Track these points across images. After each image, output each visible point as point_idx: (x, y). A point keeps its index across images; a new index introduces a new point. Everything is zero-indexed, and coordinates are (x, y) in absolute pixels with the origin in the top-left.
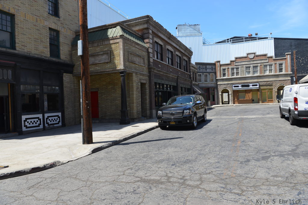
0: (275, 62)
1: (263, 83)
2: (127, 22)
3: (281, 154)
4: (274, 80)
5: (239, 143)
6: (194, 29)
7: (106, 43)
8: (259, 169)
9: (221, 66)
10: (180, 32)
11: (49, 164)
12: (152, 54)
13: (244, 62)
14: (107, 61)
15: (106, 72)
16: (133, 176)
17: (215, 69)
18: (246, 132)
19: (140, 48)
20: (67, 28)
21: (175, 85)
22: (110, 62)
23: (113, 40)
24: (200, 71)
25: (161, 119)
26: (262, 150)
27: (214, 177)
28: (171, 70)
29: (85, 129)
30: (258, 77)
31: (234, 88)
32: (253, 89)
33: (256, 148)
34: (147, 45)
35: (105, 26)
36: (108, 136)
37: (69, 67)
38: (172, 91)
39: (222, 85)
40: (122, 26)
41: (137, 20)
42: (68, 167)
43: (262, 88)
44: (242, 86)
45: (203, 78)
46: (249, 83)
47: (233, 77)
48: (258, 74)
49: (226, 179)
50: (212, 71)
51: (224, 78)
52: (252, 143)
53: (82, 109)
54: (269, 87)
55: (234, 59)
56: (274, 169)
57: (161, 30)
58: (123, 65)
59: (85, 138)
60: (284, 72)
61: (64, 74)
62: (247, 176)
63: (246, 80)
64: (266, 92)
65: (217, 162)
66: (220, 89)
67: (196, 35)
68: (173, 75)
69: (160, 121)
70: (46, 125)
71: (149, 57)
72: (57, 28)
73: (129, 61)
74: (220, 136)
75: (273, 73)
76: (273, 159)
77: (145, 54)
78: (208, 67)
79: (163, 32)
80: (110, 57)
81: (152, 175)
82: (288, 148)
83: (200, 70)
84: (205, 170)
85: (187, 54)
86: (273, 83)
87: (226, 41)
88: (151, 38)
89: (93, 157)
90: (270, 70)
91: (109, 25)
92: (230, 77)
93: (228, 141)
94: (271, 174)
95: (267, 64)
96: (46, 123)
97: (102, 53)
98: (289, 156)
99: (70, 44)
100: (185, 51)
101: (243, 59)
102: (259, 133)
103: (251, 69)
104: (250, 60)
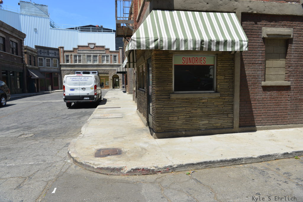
0: (111, 54)
1: (101, 71)
4: (110, 69)
6: (40, 9)
9: (65, 52)
10: (23, 10)
13: (86, 51)
24: (41, 55)
30: (98, 66)
31: (76, 74)
39: (65, 71)
43: (101, 75)
45: (45, 62)
47: (76, 64)
50: (55, 56)
54: (106, 75)
55: (76, 47)
63: (87, 67)
64: (104, 79)
66: (64, 74)
67: (42, 16)
75: (109, 63)
85: (16, 36)
86: (109, 72)
90: (107, 61)
92: (73, 64)
95: (105, 54)
103: (92, 58)
104: (91, 50)
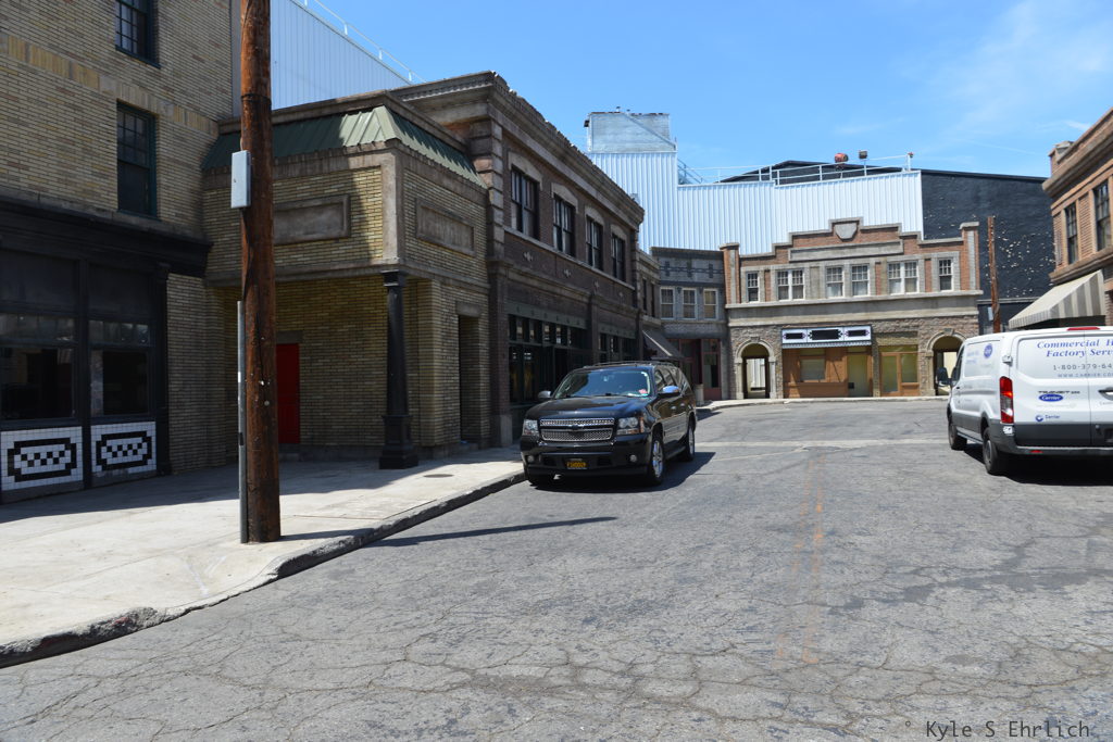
0: (927, 255)
1: (886, 325)
2: (412, 95)
3: (967, 580)
4: (922, 315)
5: (818, 540)
6: (649, 130)
7: (334, 165)
8: (899, 633)
9: (743, 263)
10: (598, 139)
11: (109, 621)
12: (501, 213)
13: (821, 252)
14: (335, 233)
15: (330, 275)
16: (443, 664)
17: (722, 272)
18: (838, 500)
19: (459, 190)
20: (189, 105)
21: (582, 325)
22: (348, 236)
23: (361, 158)
24: (670, 279)
25: (535, 450)
26: (902, 564)
27: (742, 667)
28: (567, 272)
29: (252, 487)
30: (870, 305)
31: (785, 341)
32: (852, 344)
33: (879, 557)
34: (484, 181)
35: (331, 103)
36: (337, 512)
37: (190, 253)
38: (568, 347)
39: (744, 331)
40: (394, 107)
41: (449, 88)
42: (186, 632)
43: (881, 342)
44: (815, 335)
45: (678, 301)
46: (838, 324)
47: (783, 302)
48: (869, 295)
49: (787, 671)
50: (711, 281)
51: (753, 304)
52: (861, 538)
53: (240, 409)
54: (904, 341)
55: (785, 240)
56: (952, 632)
57: (535, 129)
58: (396, 249)
59: (251, 520)
60: (954, 290)
61: (172, 277)
62: (859, 659)
63: (826, 313)
64: (895, 357)
65: (746, 611)
66: (739, 344)
67: (655, 149)
68: (574, 291)
69: (531, 458)
70: (96, 469)
71: (490, 224)
72: (150, 105)
73: (419, 234)
74: (747, 513)
75: (918, 292)
76: (942, 597)
77: (476, 210)
78: (696, 264)
79: (541, 135)
80: (349, 218)
81: (513, 661)
82: (990, 558)
83: (668, 275)
84: (707, 639)
85: (625, 218)
86: (918, 326)
87: (760, 174)
88: (500, 154)
89: (285, 594)
90: (911, 282)
91: (347, 102)
92: (774, 302)
93: (779, 530)
94: (945, 652)
95: (899, 258)
96: (94, 462)
97: (318, 203)
98: (996, 586)
99: (196, 164)
100: (618, 205)
101: (819, 239)
102: (883, 503)
103: (845, 277)
104: (843, 245)
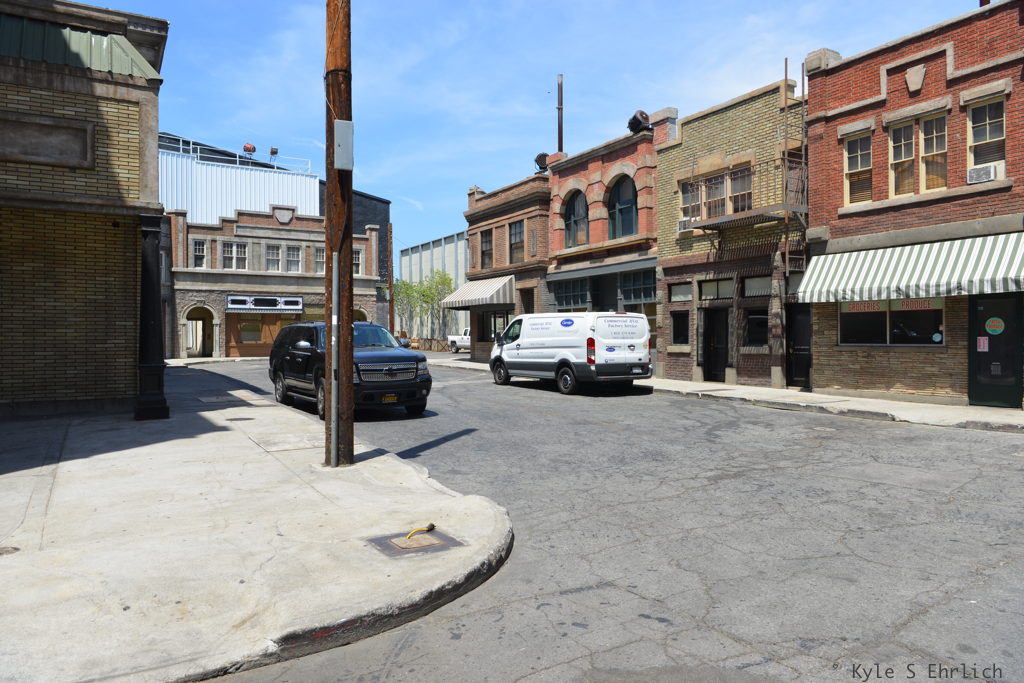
9: (190, 230)
13: (263, 231)
17: (169, 236)
23: (111, 88)
30: (301, 280)
31: (230, 306)
32: (285, 312)
35: (47, 8)
43: (309, 311)
44: (257, 302)
46: (276, 294)
47: (227, 270)
48: (300, 272)
51: (198, 269)
55: (232, 215)
60: (361, 275)
63: (265, 284)
66: (184, 306)
80: (94, 148)
97: (46, 121)
101: (261, 219)
103: (282, 255)
104: (280, 227)
